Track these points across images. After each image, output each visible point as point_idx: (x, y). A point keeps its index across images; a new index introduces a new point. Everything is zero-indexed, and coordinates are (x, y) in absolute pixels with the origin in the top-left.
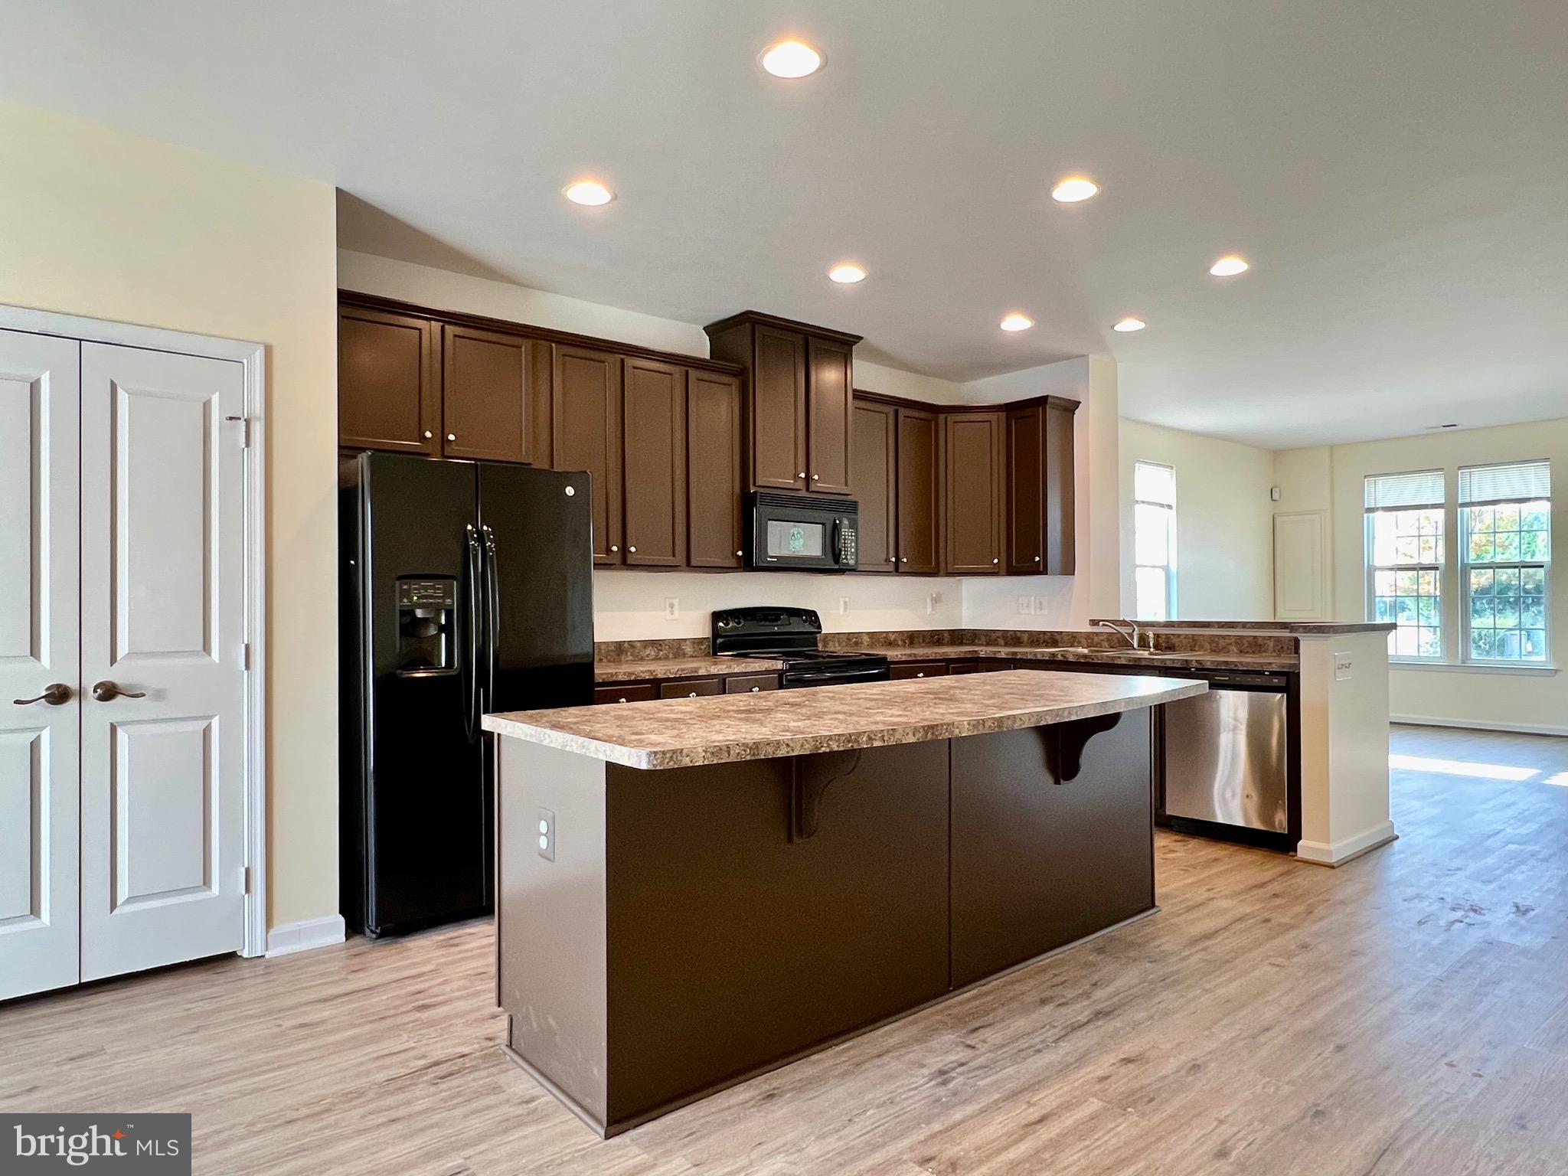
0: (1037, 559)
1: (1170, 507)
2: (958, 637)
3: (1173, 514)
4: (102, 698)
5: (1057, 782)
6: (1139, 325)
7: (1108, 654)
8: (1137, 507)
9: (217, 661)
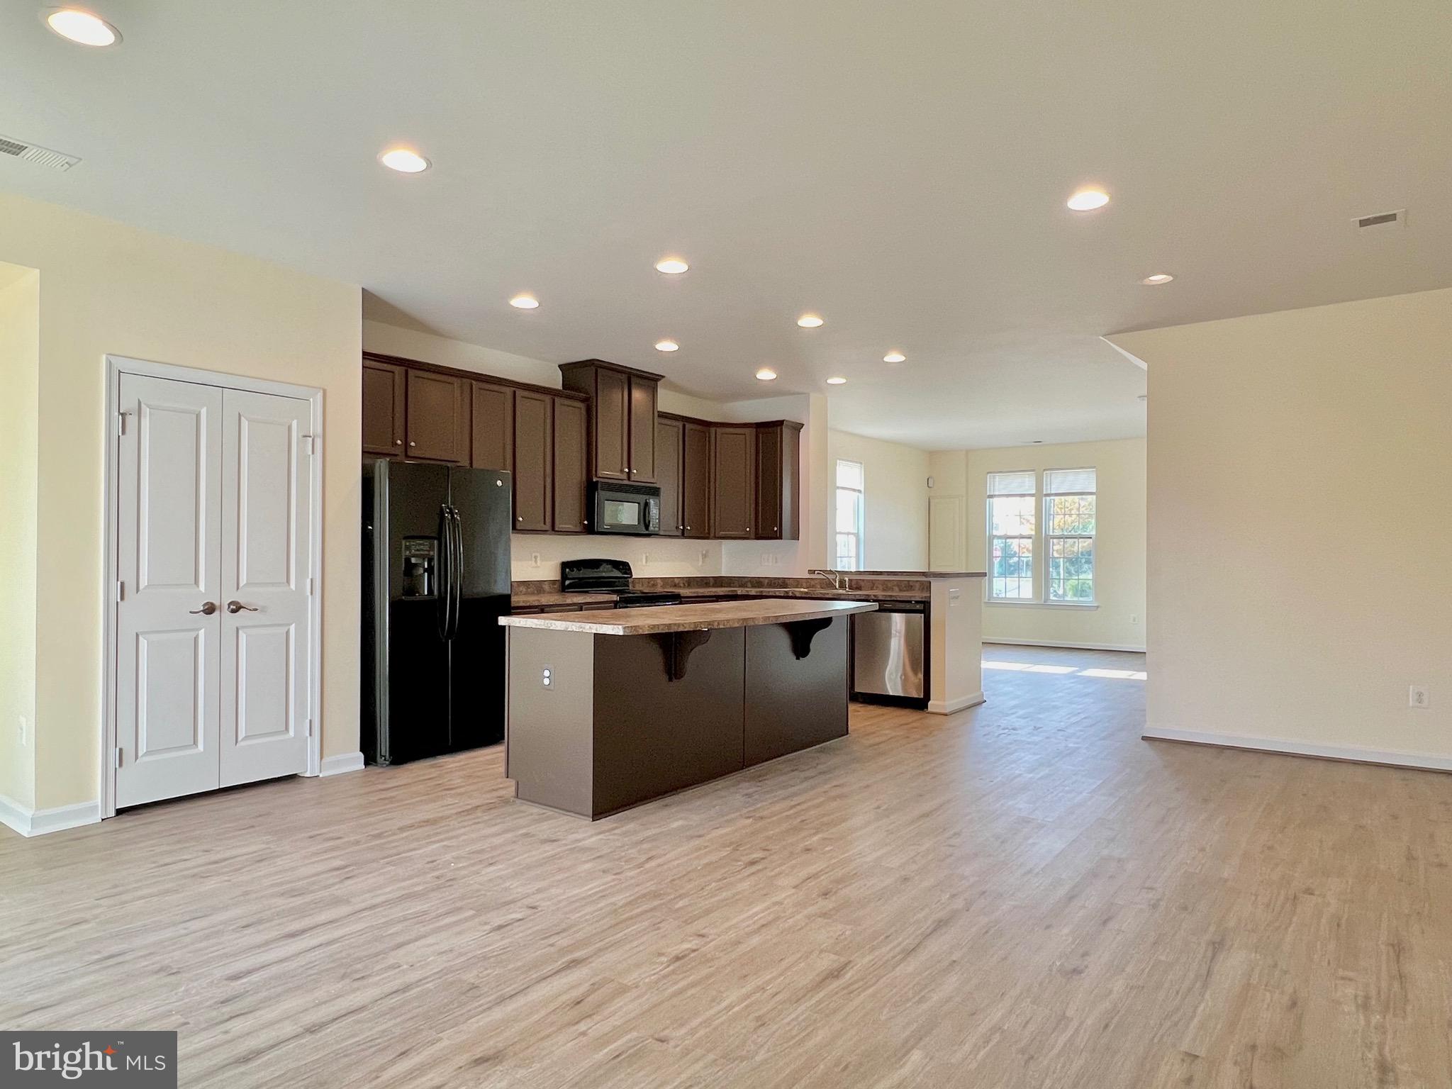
0: (776, 529)
1: (859, 491)
2: (719, 581)
3: (862, 496)
4: (234, 611)
5: (798, 658)
6: (842, 381)
7: (819, 591)
8: (838, 491)
9: (294, 589)
